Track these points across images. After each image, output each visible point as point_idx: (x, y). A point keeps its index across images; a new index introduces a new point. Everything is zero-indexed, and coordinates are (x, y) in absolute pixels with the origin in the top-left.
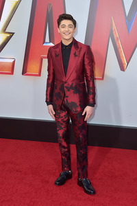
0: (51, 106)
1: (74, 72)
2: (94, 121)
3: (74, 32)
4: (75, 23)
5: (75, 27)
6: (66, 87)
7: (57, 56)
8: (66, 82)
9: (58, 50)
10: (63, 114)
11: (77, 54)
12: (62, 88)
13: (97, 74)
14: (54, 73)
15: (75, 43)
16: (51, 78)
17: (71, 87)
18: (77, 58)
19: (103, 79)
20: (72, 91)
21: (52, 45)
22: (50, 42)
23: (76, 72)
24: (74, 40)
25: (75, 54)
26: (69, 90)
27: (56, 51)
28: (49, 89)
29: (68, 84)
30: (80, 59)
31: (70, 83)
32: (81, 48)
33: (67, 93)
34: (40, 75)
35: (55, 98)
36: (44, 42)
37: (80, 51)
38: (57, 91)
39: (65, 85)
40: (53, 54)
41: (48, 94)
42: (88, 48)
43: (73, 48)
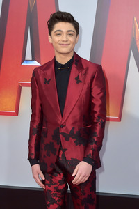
0: (37, 167)
1: (76, 109)
3: (75, 42)
4: (77, 26)
5: (78, 33)
6: (63, 134)
7: (47, 82)
8: (62, 126)
9: (50, 72)
10: (59, 178)
11: (81, 78)
12: (56, 136)
13: (112, 112)
14: (42, 112)
15: (76, 59)
16: (37, 119)
17: (72, 134)
18: (81, 85)
19: (119, 119)
20: (73, 140)
21: (36, 64)
22: (33, 59)
23: (80, 108)
24: (75, 55)
25: (77, 79)
26: (67, 139)
27: (45, 74)
28: (34, 137)
29: (67, 129)
30: (86, 86)
31: (70, 128)
32: (87, 69)
33: (65, 145)
34: (16, 114)
35: (44, 153)
36: (23, 60)
37: (85, 74)
38: (47, 140)
39: (62, 130)
40: (41, 79)
41: (33, 145)
42: (99, 68)
43: (74, 69)
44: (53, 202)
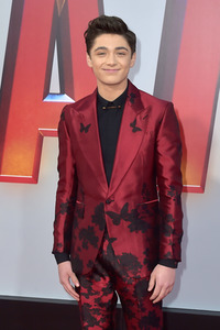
0: (67, 265)
1: (131, 173)
2: (182, 302)
3: (128, 66)
4: (132, 40)
5: (134, 51)
6: (110, 213)
7: (84, 129)
8: (109, 202)
9: (89, 114)
10: (102, 283)
11: (139, 124)
12: (99, 217)
13: (190, 177)
14: (75, 177)
15: (132, 93)
16: (68, 188)
17: (124, 214)
18: (139, 135)
19: (202, 190)
20: (125, 224)
21: (66, 99)
22: (62, 92)
23: (137, 172)
24: (130, 86)
25: (133, 125)
26: (116, 222)
27: (81, 117)
28: (63, 218)
29: (116, 205)
30: (148, 137)
31: (121, 205)
32: (150, 109)
33: (113, 231)
34: (35, 180)
35: (78, 243)
36: (46, 93)
37: (147, 117)
38: (82, 224)
39: (109, 208)
40: (75, 125)
41: (61, 230)
42: (169, 106)
43: (128, 108)
44: (94, 323)
